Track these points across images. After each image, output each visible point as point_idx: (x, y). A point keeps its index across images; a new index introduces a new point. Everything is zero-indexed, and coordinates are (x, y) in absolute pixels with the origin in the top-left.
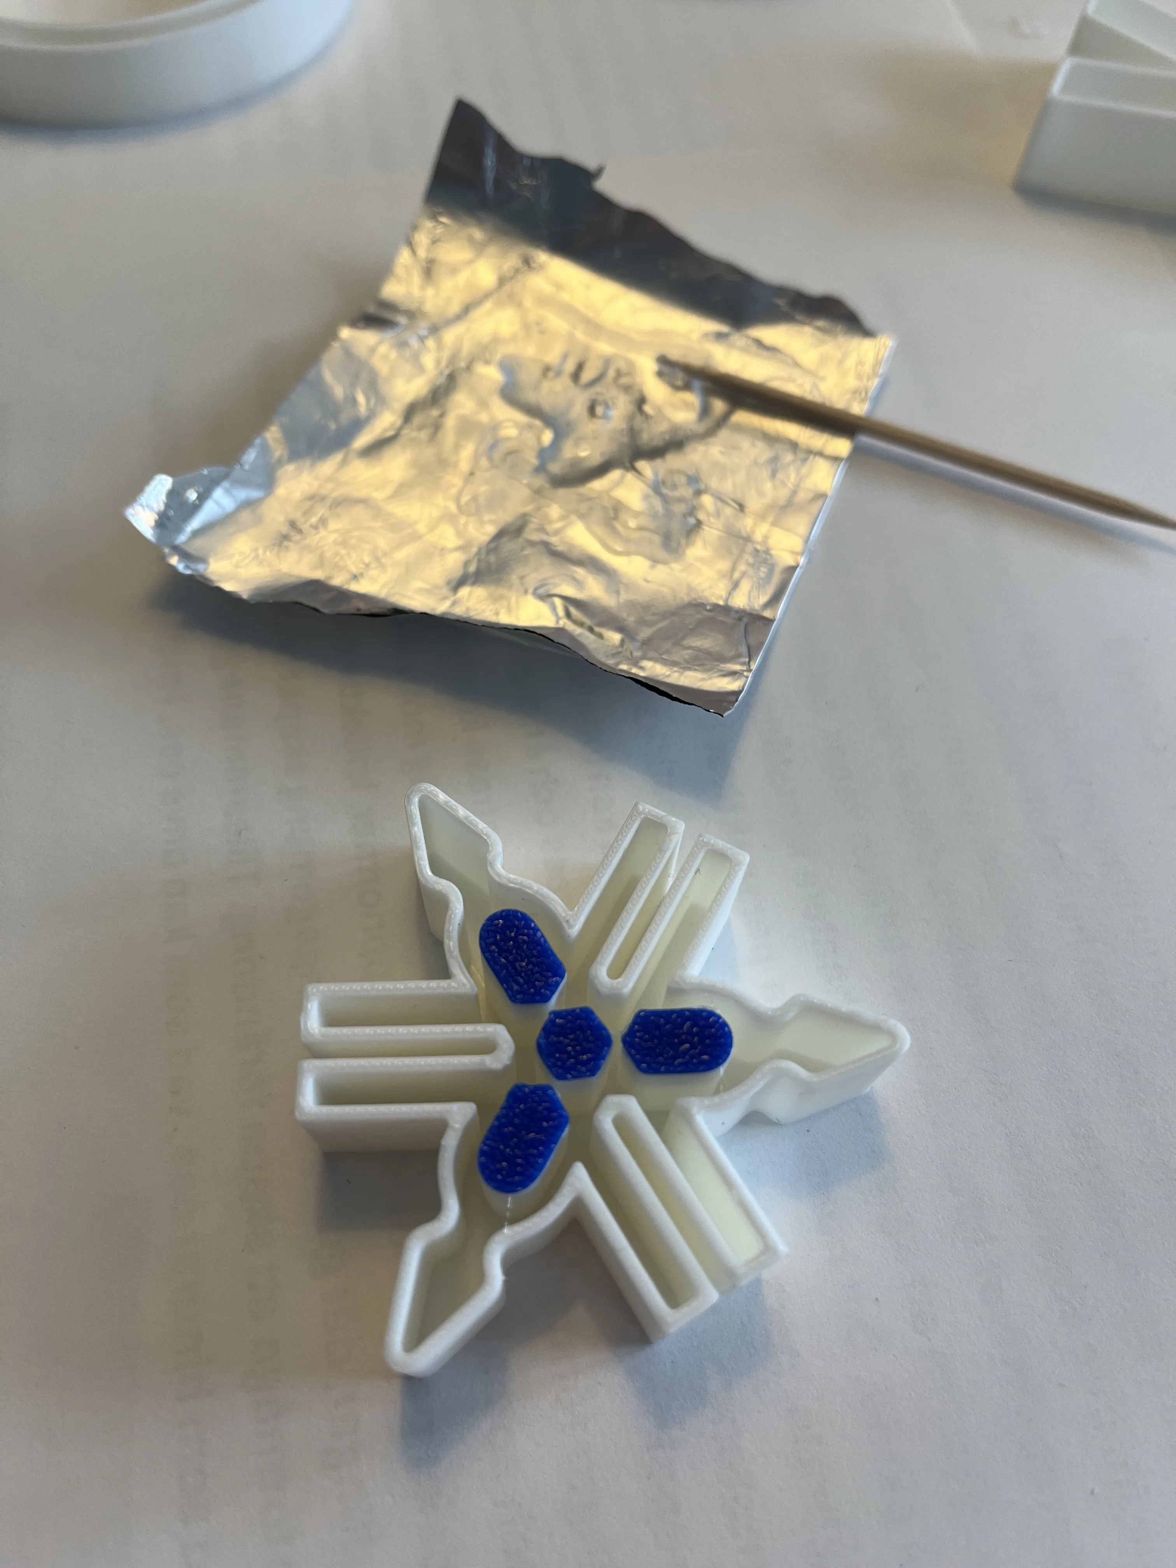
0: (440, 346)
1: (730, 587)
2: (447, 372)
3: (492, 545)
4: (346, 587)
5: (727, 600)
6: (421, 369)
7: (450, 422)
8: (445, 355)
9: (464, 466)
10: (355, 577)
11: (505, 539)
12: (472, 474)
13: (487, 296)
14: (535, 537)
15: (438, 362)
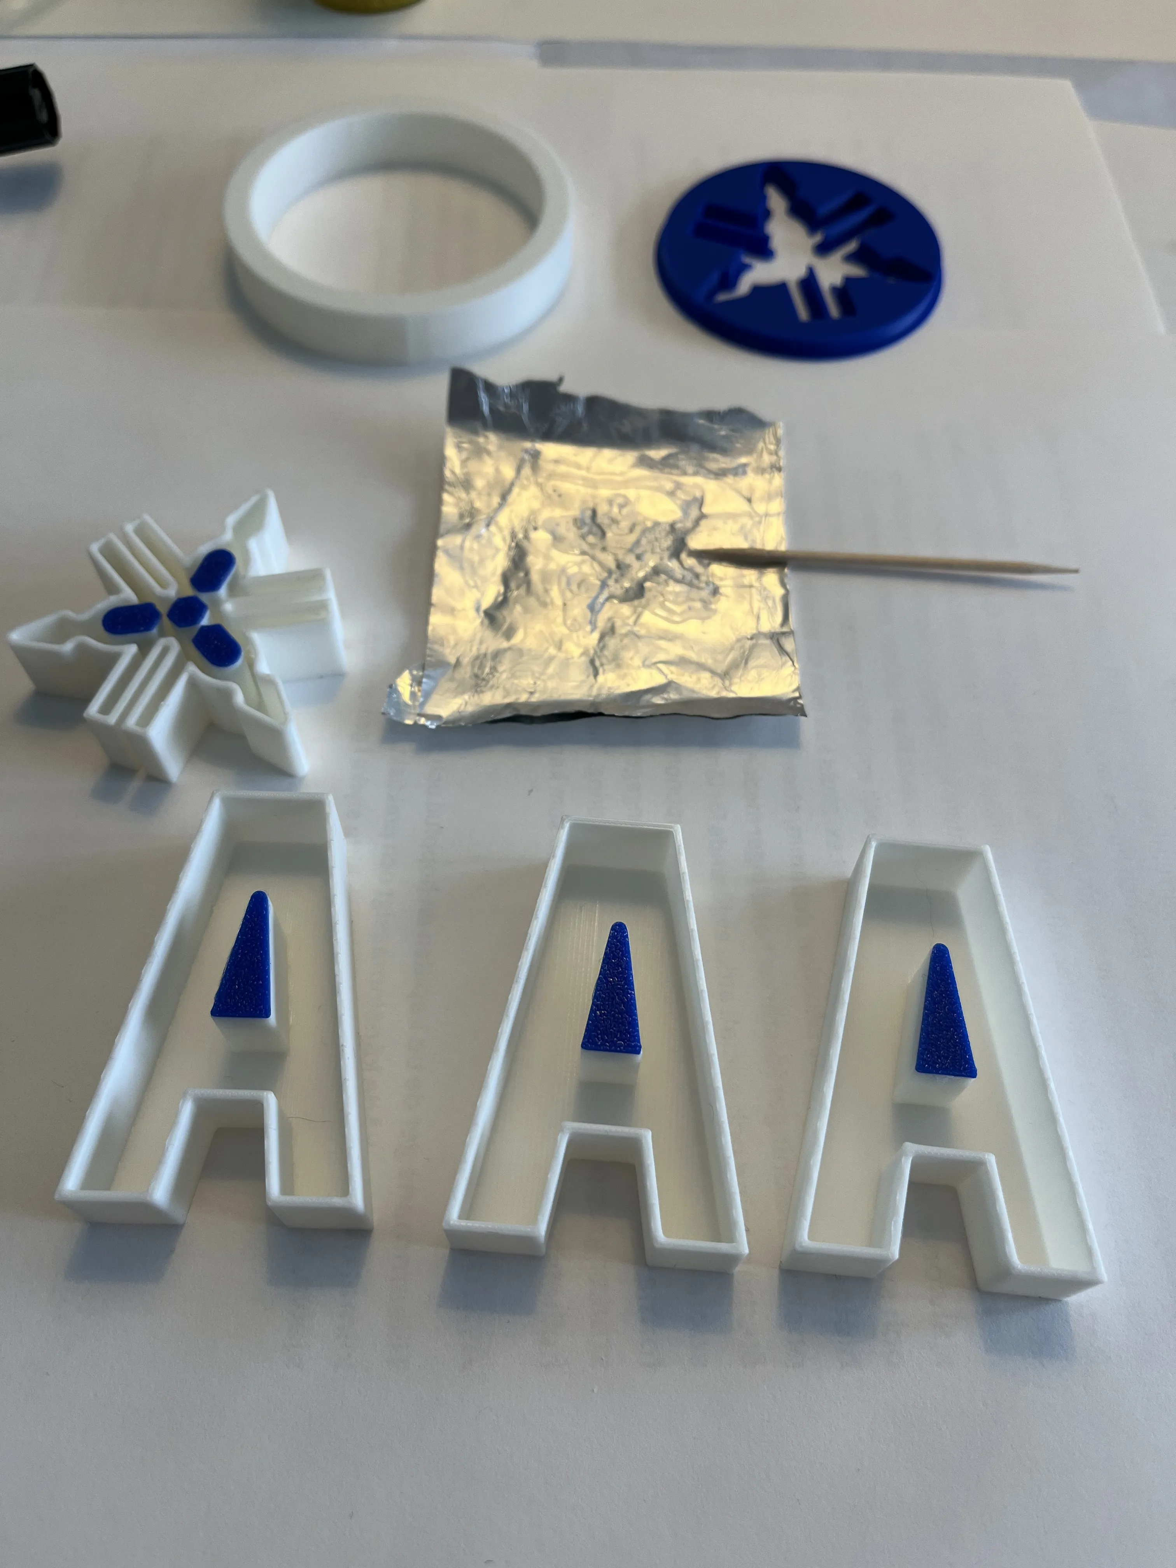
0: (500, 529)
1: (755, 620)
2: (513, 544)
3: (601, 645)
4: (529, 701)
5: (757, 628)
6: (497, 550)
7: (535, 577)
8: (507, 533)
9: (559, 602)
10: (532, 693)
11: (607, 638)
12: (565, 604)
13: (512, 485)
14: (624, 631)
15: (504, 540)
